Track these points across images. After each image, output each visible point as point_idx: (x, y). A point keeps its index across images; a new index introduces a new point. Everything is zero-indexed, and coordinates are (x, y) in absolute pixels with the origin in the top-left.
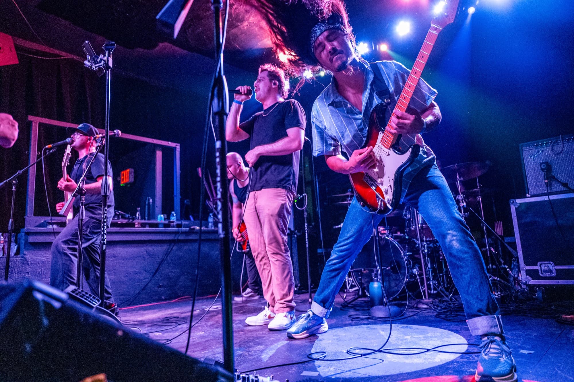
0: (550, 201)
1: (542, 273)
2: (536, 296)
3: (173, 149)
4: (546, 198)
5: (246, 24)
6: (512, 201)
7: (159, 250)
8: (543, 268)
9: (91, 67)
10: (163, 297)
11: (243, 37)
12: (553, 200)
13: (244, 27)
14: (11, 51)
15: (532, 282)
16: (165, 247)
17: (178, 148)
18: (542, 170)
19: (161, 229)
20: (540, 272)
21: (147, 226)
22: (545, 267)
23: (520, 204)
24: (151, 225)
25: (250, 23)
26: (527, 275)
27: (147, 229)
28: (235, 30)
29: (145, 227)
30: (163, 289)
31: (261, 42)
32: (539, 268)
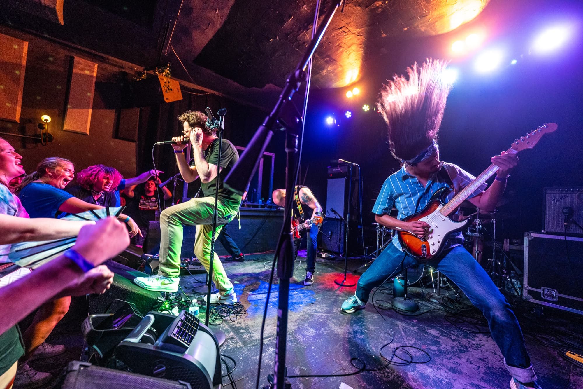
0: (565, 240)
1: (544, 296)
2: (533, 311)
3: (271, 157)
4: (562, 238)
5: (325, 71)
6: (526, 234)
7: (258, 221)
8: (546, 292)
9: (210, 127)
10: (258, 250)
11: (322, 80)
12: (569, 241)
13: (323, 73)
14: (178, 91)
15: (532, 300)
16: (261, 220)
17: (274, 156)
18: (564, 213)
19: (260, 209)
20: (542, 294)
21: (252, 207)
22: (548, 291)
23: (534, 237)
24: (254, 206)
25: (328, 71)
26: (528, 294)
27: (251, 208)
28: (317, 76)
29: (250, 207)
30: (258, 245)
31: (335, 84)
32: (542, 292)
